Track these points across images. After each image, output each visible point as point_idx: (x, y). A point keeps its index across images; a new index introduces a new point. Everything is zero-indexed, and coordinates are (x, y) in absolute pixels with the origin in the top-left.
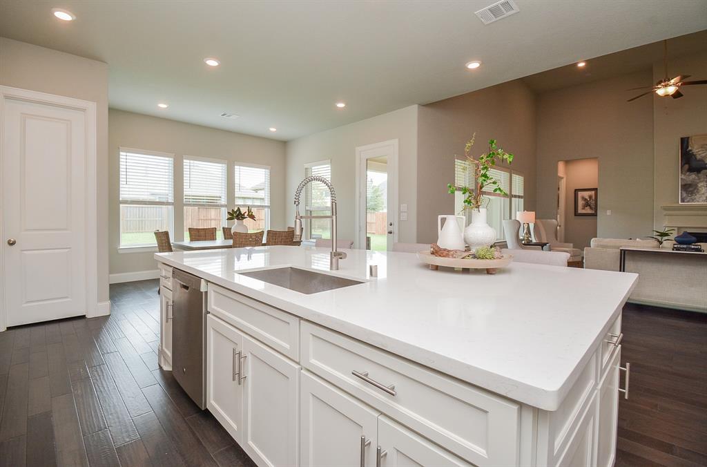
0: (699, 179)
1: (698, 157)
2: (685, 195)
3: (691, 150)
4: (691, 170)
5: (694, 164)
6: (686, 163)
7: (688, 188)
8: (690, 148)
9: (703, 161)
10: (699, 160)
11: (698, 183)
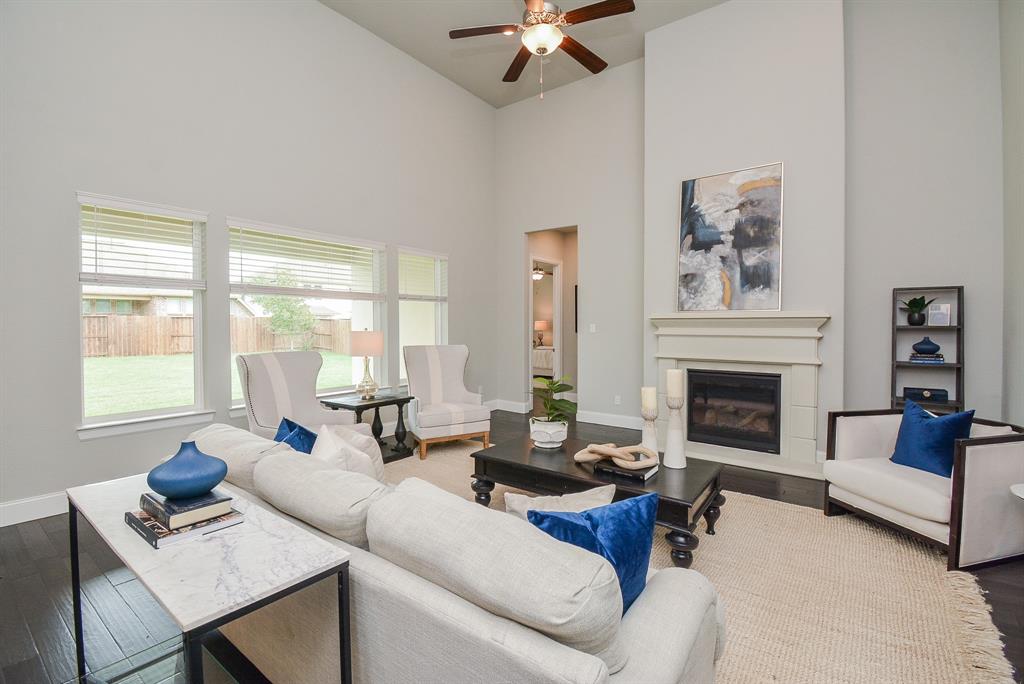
0: (708, 263)
1: (708, 220)
2: (684, 295)
3: (697, 207)
4: (696, 246)
5: (701, 234)
6: (688, 233)
7: (692, 280)
8: (695, 203)
9: (715, 227)
10: (709, 227)
11: (706, 271)
